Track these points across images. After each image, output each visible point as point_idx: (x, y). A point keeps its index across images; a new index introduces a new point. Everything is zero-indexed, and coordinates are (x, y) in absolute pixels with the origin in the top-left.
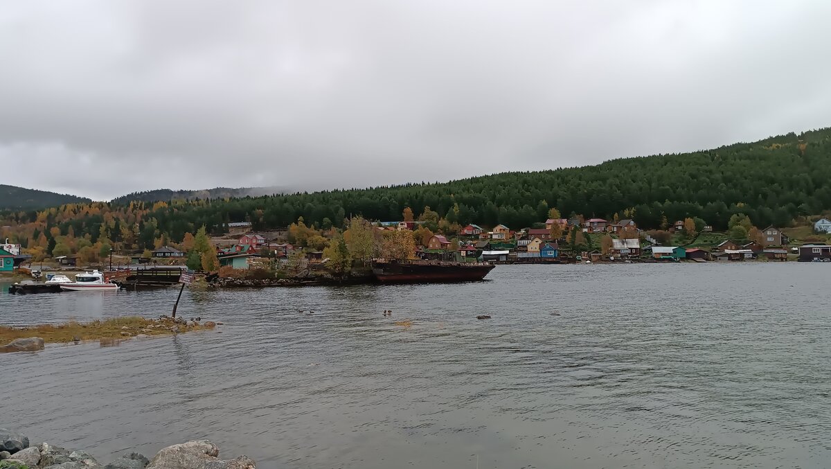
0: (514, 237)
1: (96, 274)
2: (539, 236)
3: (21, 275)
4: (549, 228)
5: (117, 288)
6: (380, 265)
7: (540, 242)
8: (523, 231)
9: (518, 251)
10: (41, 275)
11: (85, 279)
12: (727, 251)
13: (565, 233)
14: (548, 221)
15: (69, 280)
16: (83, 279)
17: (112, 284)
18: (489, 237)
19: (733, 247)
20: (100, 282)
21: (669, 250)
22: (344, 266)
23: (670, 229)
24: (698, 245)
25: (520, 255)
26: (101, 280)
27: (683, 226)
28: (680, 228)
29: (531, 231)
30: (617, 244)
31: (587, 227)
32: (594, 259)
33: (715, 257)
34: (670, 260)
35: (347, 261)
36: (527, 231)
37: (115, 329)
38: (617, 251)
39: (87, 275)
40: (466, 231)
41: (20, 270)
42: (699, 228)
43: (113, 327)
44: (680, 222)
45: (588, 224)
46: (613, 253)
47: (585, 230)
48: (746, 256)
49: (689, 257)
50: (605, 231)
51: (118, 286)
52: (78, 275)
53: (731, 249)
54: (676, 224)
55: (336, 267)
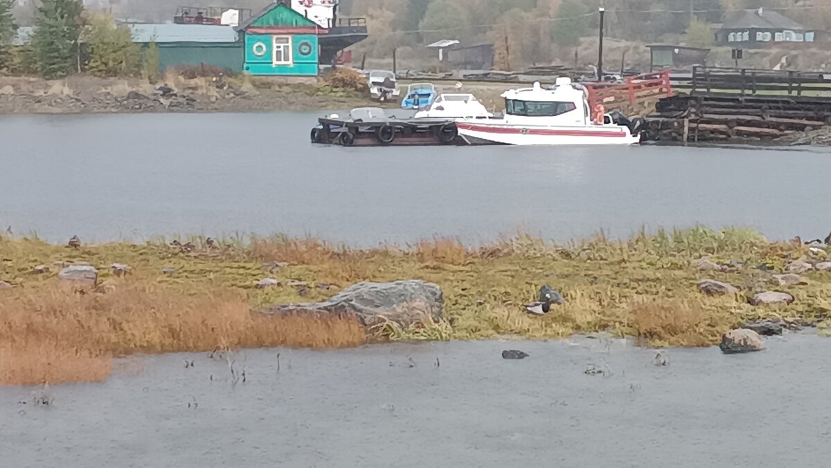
1: (564, 90)
3: (340, 92)
5: (630, 139)
10: (396, 92)
11: (531, 108)
15: (482, 110)
16: (524, 109)
17: (613, 127)
20: (576, 119)
26: (579, 111)
37: (675, 266)
39: (536, 94)
41: (338, 75)
43: (666, 261)
51: (634, 133)
52: (511, 94)
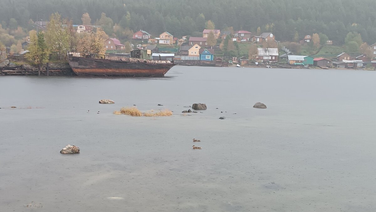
0: (176, 43)
2: (198, 42)
4: (206, 36)
6: (75, 59)
7: (199, 47)
8: (184, 38)
9: (181, 55)
12: (344, 61)
13: (219, 41)
14: (205, 31)
18: (156, 42)
19: (348, 58)
21: (301, 58)
22: (42, 58)
23: (301, 41)
24: (321, 56)
25: (183, 58)
27: (311, 40)
28: (308, 41)
29: (191, 39)
30: (261, 51)
31: (236, 37)
32: (242, 63)
33: (335, 65)
34: (302, 67)
35: (45, 54)
36: (188, 38)
38: (261, 57)
40: (136, 36)
42: (322, 42)
44: (308, 37)
45: (236, 35)
46: (258, 59)
47: (234, 40)
48: (358, 65)
49: (315, 65)
50: (250, 41)
53: (347, 59)
54: (305, 38)
55: (35, 59)
